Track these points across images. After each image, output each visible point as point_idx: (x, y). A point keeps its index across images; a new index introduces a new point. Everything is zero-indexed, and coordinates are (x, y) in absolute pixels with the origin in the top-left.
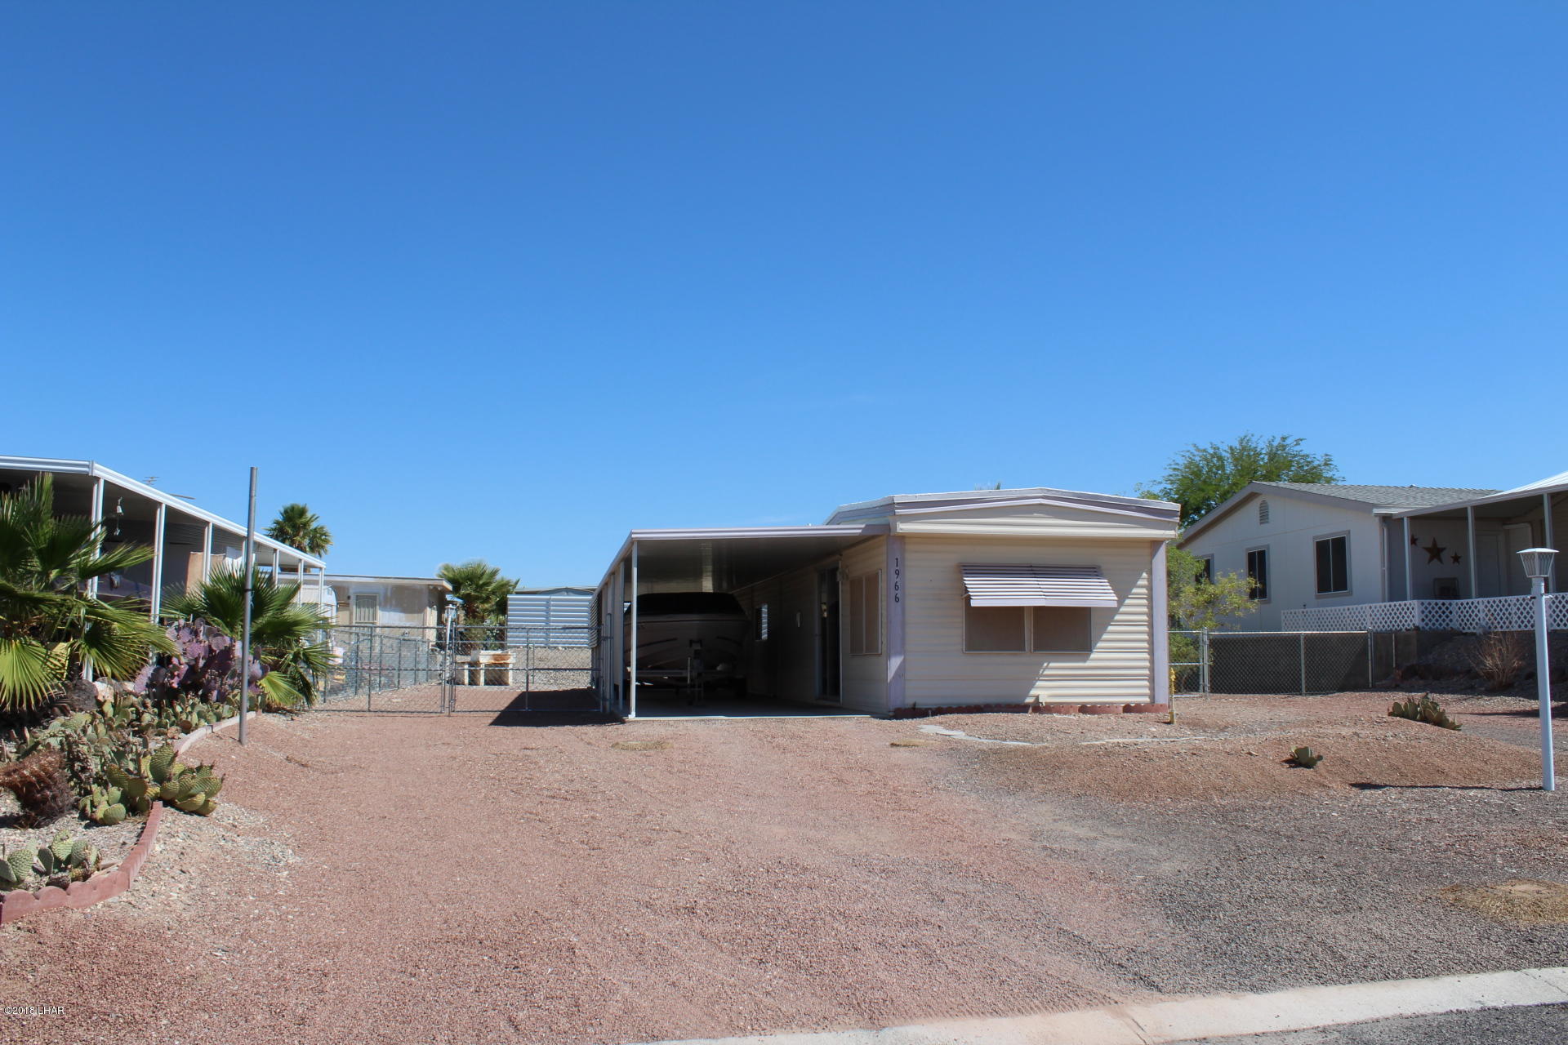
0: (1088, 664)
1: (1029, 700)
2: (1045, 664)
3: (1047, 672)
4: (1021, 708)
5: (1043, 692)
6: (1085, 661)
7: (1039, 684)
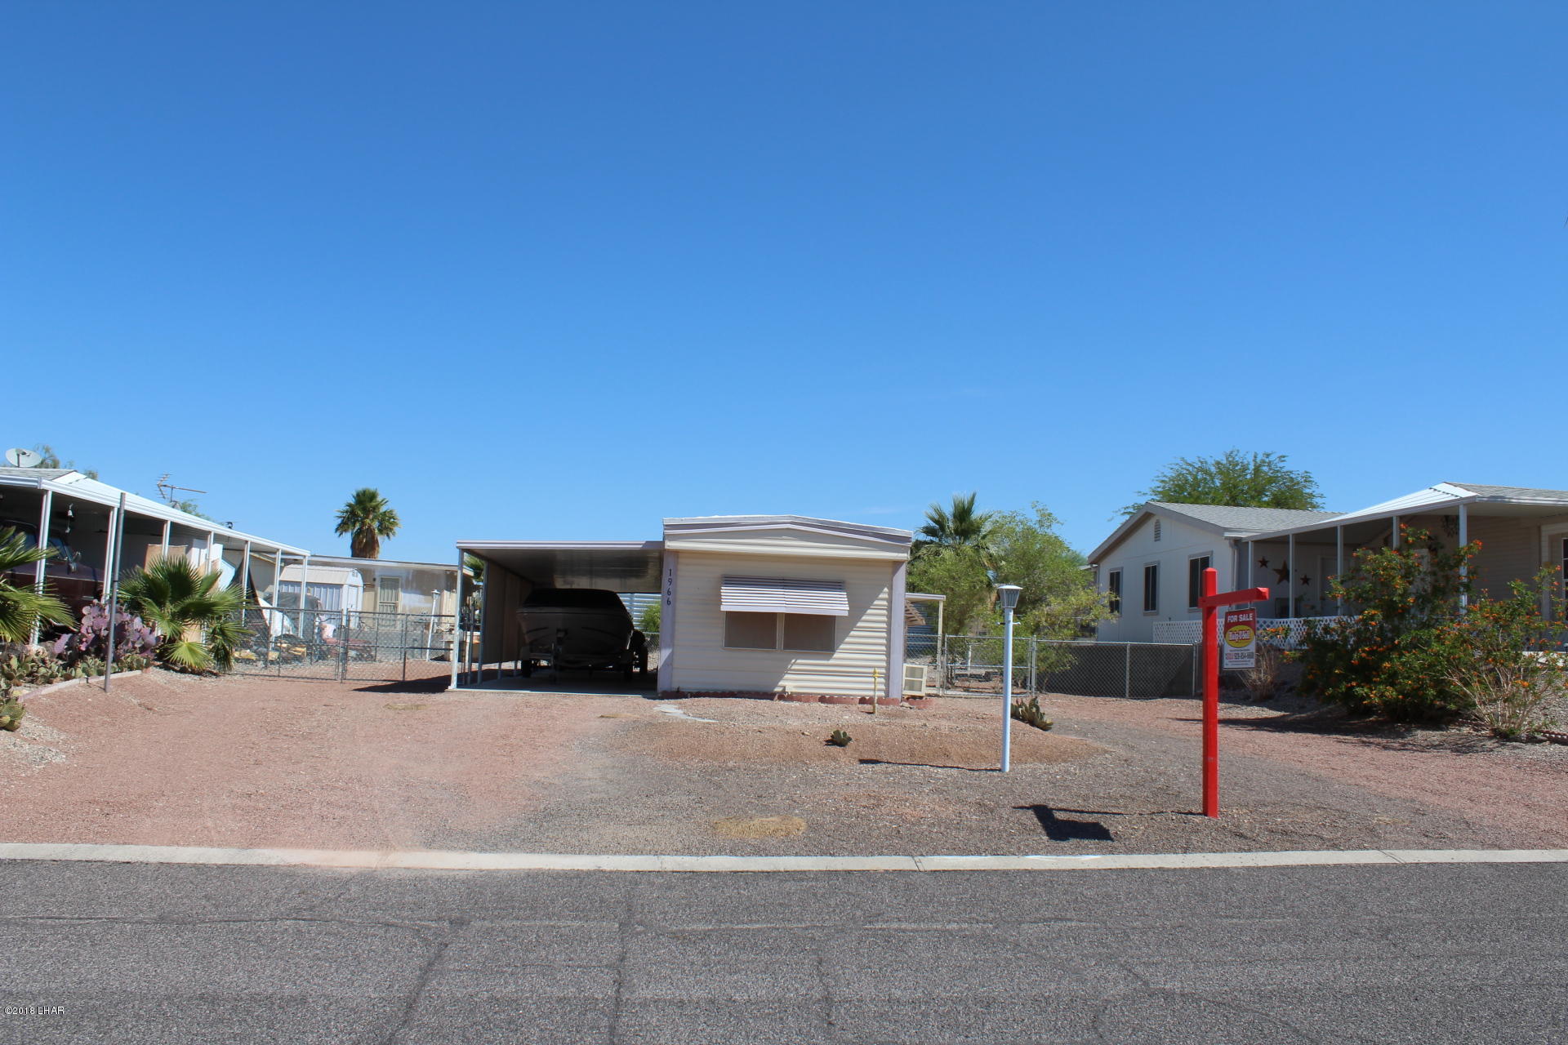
0: (831, 662)
1: (778, 689)
2: (793, 661)
3: (793, 667)
4: (769, 696)
5: (789, 684)
6: (828, 660)
7: (787, 676)
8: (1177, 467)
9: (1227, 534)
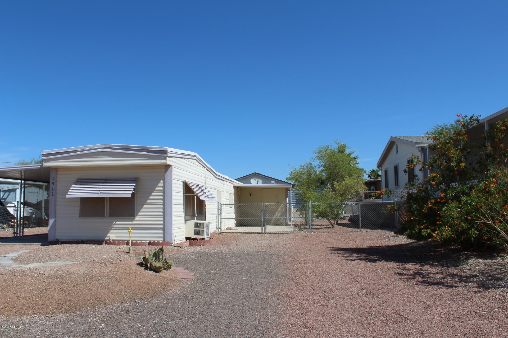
0: (134, 222)
2: (114, 223)
3: (115, 226)
4: (99, 242)
5: (112, 236)
6: (132, 221)
7: (111, 231)
8: (435, 128)
9: (417, 146)
